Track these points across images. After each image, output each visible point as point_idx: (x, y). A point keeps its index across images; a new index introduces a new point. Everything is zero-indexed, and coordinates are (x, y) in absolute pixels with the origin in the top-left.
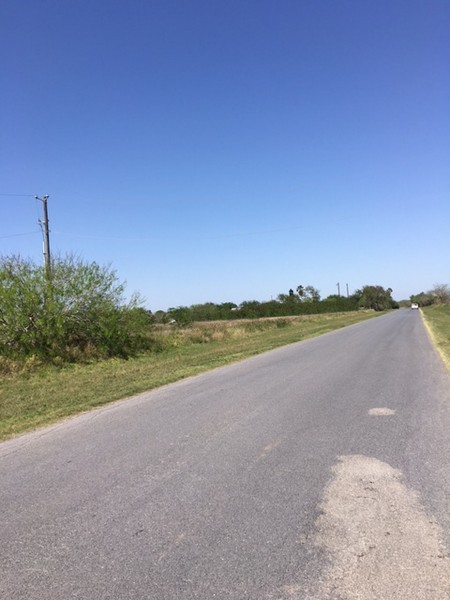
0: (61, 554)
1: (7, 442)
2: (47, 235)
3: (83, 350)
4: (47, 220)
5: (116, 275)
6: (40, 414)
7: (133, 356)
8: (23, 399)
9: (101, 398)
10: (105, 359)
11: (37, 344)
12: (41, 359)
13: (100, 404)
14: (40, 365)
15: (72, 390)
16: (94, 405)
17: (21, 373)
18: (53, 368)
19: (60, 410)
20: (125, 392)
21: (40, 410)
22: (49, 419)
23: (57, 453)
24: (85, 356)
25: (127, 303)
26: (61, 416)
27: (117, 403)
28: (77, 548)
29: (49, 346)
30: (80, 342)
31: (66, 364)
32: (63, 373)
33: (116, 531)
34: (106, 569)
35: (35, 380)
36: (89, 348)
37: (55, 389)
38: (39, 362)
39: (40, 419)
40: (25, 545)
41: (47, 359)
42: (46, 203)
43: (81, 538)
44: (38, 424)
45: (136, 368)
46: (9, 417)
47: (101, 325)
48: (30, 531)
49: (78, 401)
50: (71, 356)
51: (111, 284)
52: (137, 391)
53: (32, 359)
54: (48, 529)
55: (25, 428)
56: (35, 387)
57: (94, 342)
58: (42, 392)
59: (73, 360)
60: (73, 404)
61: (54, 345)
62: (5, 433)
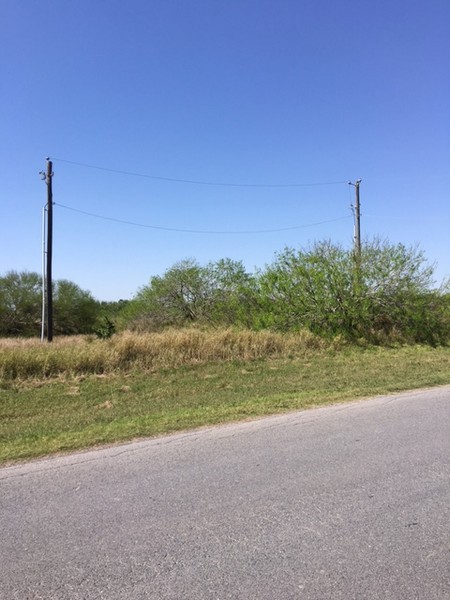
0: (335, 522)
1: (307, 411)
2: (359, 218)
3: (388, 333)
4: (359, 204)
5: (424, 255)
6: (339, 390)
7: (443, 345)
8: (327, 374)
9: (399, 384)
10: (412, 345)
11: (343, 324)
12: (346, 338)
13: (397, 390)
14: (345, 344)
15: (373, 371)
16: (390, 390)
17: (328, 349)
18: (356, 348)
19: (358, 389)
20: (426, 381)
21: (340, 386)
22: (346, 396)
23: (348, 430)
24: (390, 339)
25: (437, 286)
26: (357, 396)
27: (415, 392)
28: (350, 522)
29: (355, 327)
30: (385, 325)
31: (370, 345)
32: (366, 354)
33: (389, 517)
34: (373, 550)
35: (339, 358)
36: (395, 332)
37: (357, 368)
38: (345, 342)
39: (338, 395)
40: (306, 506)
41: (352, 339)
42: (358, 188)
43: (355, 514)
44: (336, 399)
45: (444, 357)
46: (313, 389)
47: (407, 309)
48: (312, 495)
49: (376, 384)
50: (375, 338)
51: (418, 265)
52: (439, 382)
53: (339, 337)
54: (328, 497)
55: (325, 401)
56: (339, 365)
57: (399, 326)
58: (345, 369)
59: (377, 343)
60: (371, 385)
61: (359, 326)
62: (307, 403)
